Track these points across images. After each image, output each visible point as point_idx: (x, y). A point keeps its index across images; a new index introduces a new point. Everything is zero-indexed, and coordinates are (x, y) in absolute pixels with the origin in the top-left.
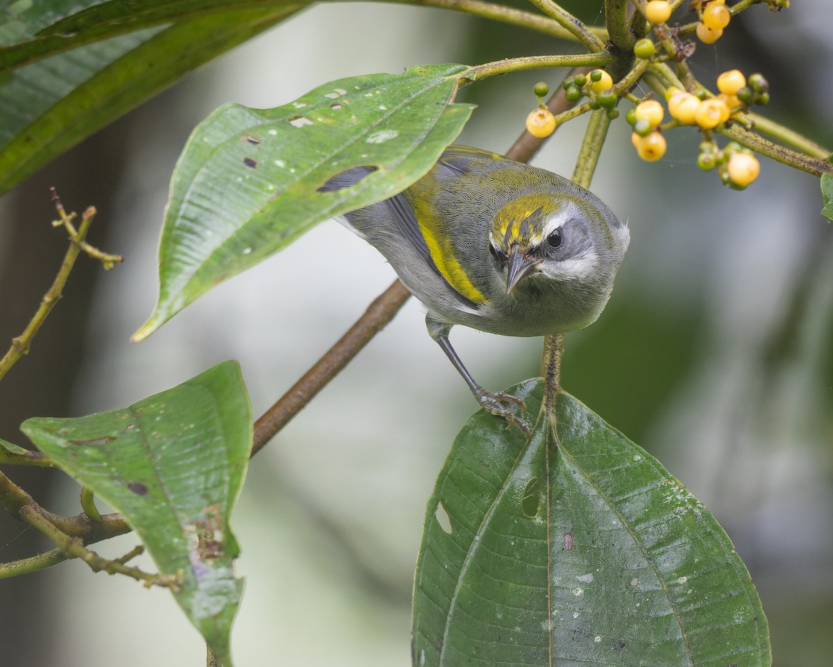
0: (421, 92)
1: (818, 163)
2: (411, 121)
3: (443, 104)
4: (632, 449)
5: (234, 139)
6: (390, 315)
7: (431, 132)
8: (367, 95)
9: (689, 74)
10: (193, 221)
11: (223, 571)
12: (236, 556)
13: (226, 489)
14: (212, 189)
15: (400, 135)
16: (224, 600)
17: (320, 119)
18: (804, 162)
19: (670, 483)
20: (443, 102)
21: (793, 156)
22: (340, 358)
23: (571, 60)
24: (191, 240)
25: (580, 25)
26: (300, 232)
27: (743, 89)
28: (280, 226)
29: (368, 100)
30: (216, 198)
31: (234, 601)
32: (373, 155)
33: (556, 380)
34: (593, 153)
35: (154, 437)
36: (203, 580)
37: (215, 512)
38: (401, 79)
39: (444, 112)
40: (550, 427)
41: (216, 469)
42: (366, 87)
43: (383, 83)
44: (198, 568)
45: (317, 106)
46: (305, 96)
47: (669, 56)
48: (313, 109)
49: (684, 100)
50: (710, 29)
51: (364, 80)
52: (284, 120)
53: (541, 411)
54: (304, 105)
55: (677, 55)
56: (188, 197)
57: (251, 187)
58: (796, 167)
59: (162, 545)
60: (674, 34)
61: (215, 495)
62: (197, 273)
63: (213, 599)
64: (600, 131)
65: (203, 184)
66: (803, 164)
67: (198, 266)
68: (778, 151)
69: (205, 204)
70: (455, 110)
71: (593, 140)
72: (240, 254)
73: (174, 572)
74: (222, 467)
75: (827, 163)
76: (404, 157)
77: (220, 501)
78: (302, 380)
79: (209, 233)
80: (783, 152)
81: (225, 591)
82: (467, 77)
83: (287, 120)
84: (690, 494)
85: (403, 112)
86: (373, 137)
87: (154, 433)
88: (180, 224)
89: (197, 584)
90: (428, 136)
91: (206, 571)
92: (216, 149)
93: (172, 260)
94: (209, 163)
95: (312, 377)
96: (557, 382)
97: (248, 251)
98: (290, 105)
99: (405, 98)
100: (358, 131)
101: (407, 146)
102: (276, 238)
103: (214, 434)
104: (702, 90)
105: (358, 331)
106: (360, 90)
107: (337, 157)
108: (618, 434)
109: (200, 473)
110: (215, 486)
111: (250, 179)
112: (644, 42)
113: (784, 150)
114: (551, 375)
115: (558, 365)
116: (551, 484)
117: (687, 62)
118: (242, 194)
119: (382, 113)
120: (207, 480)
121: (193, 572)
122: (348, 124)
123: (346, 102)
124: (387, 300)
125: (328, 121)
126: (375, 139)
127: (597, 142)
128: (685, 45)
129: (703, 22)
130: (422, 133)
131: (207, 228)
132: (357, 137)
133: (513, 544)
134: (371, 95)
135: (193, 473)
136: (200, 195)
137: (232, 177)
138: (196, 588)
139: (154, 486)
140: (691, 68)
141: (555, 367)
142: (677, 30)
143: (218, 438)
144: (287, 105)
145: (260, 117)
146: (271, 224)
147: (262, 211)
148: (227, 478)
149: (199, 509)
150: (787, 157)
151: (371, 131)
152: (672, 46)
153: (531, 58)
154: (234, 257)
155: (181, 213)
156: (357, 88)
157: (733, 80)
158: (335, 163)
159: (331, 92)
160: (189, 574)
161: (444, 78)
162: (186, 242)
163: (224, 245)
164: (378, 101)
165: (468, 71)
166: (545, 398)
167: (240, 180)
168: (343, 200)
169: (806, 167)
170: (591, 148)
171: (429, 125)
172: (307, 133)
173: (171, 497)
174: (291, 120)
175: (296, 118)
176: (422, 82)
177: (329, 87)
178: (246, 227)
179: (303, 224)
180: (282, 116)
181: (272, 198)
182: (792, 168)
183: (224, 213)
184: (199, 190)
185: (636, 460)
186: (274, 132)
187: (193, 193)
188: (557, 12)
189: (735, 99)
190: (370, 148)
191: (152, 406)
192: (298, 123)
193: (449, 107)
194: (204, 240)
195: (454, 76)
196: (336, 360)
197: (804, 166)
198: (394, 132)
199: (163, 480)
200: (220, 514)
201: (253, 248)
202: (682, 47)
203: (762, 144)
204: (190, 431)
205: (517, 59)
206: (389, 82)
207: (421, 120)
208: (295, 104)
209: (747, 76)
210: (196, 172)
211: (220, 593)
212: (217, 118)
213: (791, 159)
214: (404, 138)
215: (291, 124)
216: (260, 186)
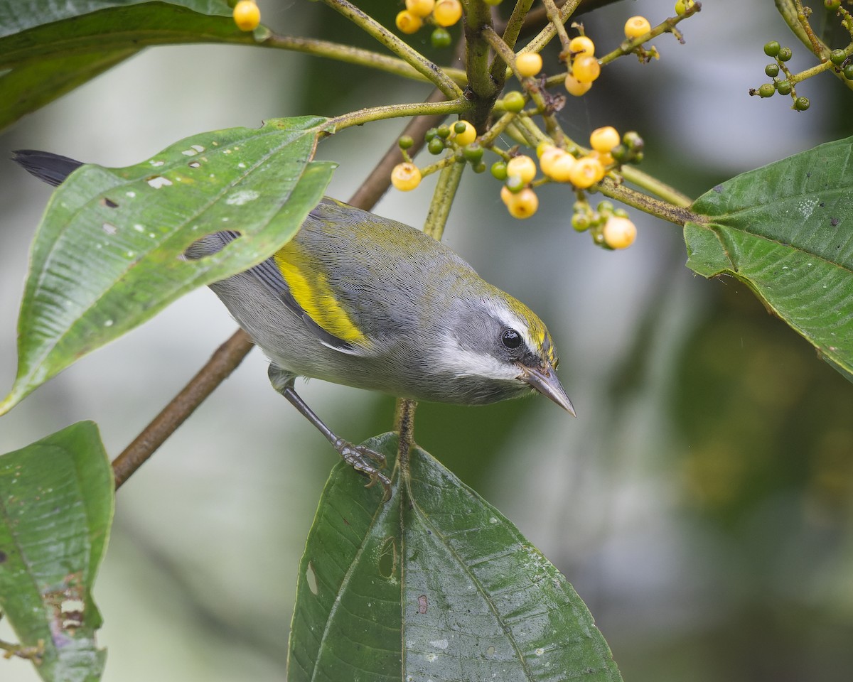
0: (280, 147)
1: (680, 211)
2: (272, 180)
3: (304, 162)
4: (488, 511)
5: (91, 203)
6: (236, 362)
7: (293, 193)
8: (225, 152)
9: (558, 128)
10: (53, 291)
11: (84, 642)
12: (98, 626)
13: (87, 558)
14: (71, 257)
15: (261, 196)
16: (85, 672)
17: (179, 179)
18: (666, 210)
19: (527, 549)
20: (304, 159)
21: (654, 204)
22: (186, 407)
23: (430, 108)
24: (51, 311)
25: (436, 69)
26: (163, 304)
27: (617, 147)
28: (141, 296)
29: (226, 157)
30: (76, 266)
31: (95, 673)
32: (234, 218)
33: (410, 435)
34: (446, 198)
35: (10, 502)
36: (64, 651)
37: (76, 581)
38: (259, 133)
39: (305, 171)
40: (404, 484)
41: (76, 536)
42: (224, 142)
43: (241, 138)
44: (59, 638)
45: (174, 164)
46: (162, 153)
47: (539, 109)
48: (170, 167)
49: (557, 157)
50: (579, 82)
51: (222, 134)
52: (142, 180)
53: (395, 467)
54: (161, 163)
55: (546, 109)
56: (47, 266)
57: (109, 254)
58: (658, 216)
59: (22, 615)
60: (542, 86)
61: (76, 563)
62: (57, 346)
63: (73, 671)
64: (454, 176)
65: (62, 252)
66: (664, 212)
67: (58, 339)
68: (638, 199)
69: (64, 272)
70: (316, 169)
71: (446, 186)
72: (100, 325)
73: (35, 644)
74: (82, 534)
75: (689, 211)
76: (266, 221)
77: (81, 569)
78: (147, 430)
79: (69, 304)
80: (644, 200)
81: (86, 662)
82: (326, 130)
83: (144, 181)
84: (548, 562)
85: (263, 170)
86: (234, 198)
87: (11, 497)
88: (39, 295)
89: (57, 655)
90: (290, 198)
91: (67, 642)
92: (74, 215)
93: (31, 332)
94: (68, 230)
95: (158, 427)
96: (411, 436)
97: (109, 323)
98: (147, 163)
99: (265, 154)
100: (217, 191)
101: (269, 209)
102: (138, 310)
103: (73, 499)
104: (574, 146)
105: (203, 379)
106: (218, 147)
107: (197, 220)
108: (473, 494)
109: (60, 540)
110: (75, 554)
111: (110, 246)
112: (513, 96)
113: (644, 198)
114: (405, 429)
115: (411, 420)
116: (405, 543)
117: (557, 117)
118: (101, 261)
119: (241, 171)
120: (67, 547)
121: (53, 642)
122: (207, 183)
123: (205, 159)
124: (232, 347)
125: (187, 181)
126: (235, 200)
127: (450, 187)
128: (555, 99)
129: (572, 74)
130: (284, 194)
131: (66, 297)
132: (217, 198)
133: (370, 605)
134: (229, 151)
135: (53, 539)
136: (60, 265)
137: (91, 243)
138: (57, 659)
139: (13, 552)
140: (561, 123)
141: (408, 421)
142: (543, 82)
143: (78, 504)
144: (142, 164)
145: (117, 177)
146: (133, 294)
147: (123, 280)
148: (88, 546)
149: (59, 577)
150: (648, 205)
151: (230, 192)
152: (540, 99)
153: (390, 107)
154: (93, 329)
155: (40, 283)
156: (215, 144)
157: (606, 137)
158: (195, 228)
159: (189, 148)
160: (50, 645)
161: (303, 131)
162: (46, 313)
163: (84, 316)
164: (237, 158)
165: (327, 123)
166: (399, 452)
167: (99, 246)
168: (206, 269)
169: (668, 215)
170: (445, 194)
171: (290, 185)
172: (165, 194)
173: (30, 564)
174: (148, 180)
175: (154, 177)
176: (280, 137)
177: (186, 143)
178: (107, 297)
179: (165, 296)
180: (138, 176)
181: (133, 265)
182: (653, 217)
183: (84, 283)
184: (58, 259)
185: (492, 522)
186: (132, 194)
187: (52, 262)
188: (412, 55)
189: (609, 155)
190: (230, 211)
191: (8, 467)
192: (157, 183)
193: (309, 165)
194: (64, 310)
195: (313, 129)
196: (182, 409)
197: (665, 215)
198: (255, 192)
199: (21, 546)
200: (82, 582)
201: (115, 319)
202: (551, 101)
203: (621, 191)
204: (48, 495)
205: (376, 109)
206: (247, 137)
207: (281, 180)
208: (152, 162)
209: (622, 133)
210: (54, 240)
211: (81, 665)
212: (74, 180)
213: (652, 207)
214: (265, 200)
215: (148, 184)
216: (120, 252)
